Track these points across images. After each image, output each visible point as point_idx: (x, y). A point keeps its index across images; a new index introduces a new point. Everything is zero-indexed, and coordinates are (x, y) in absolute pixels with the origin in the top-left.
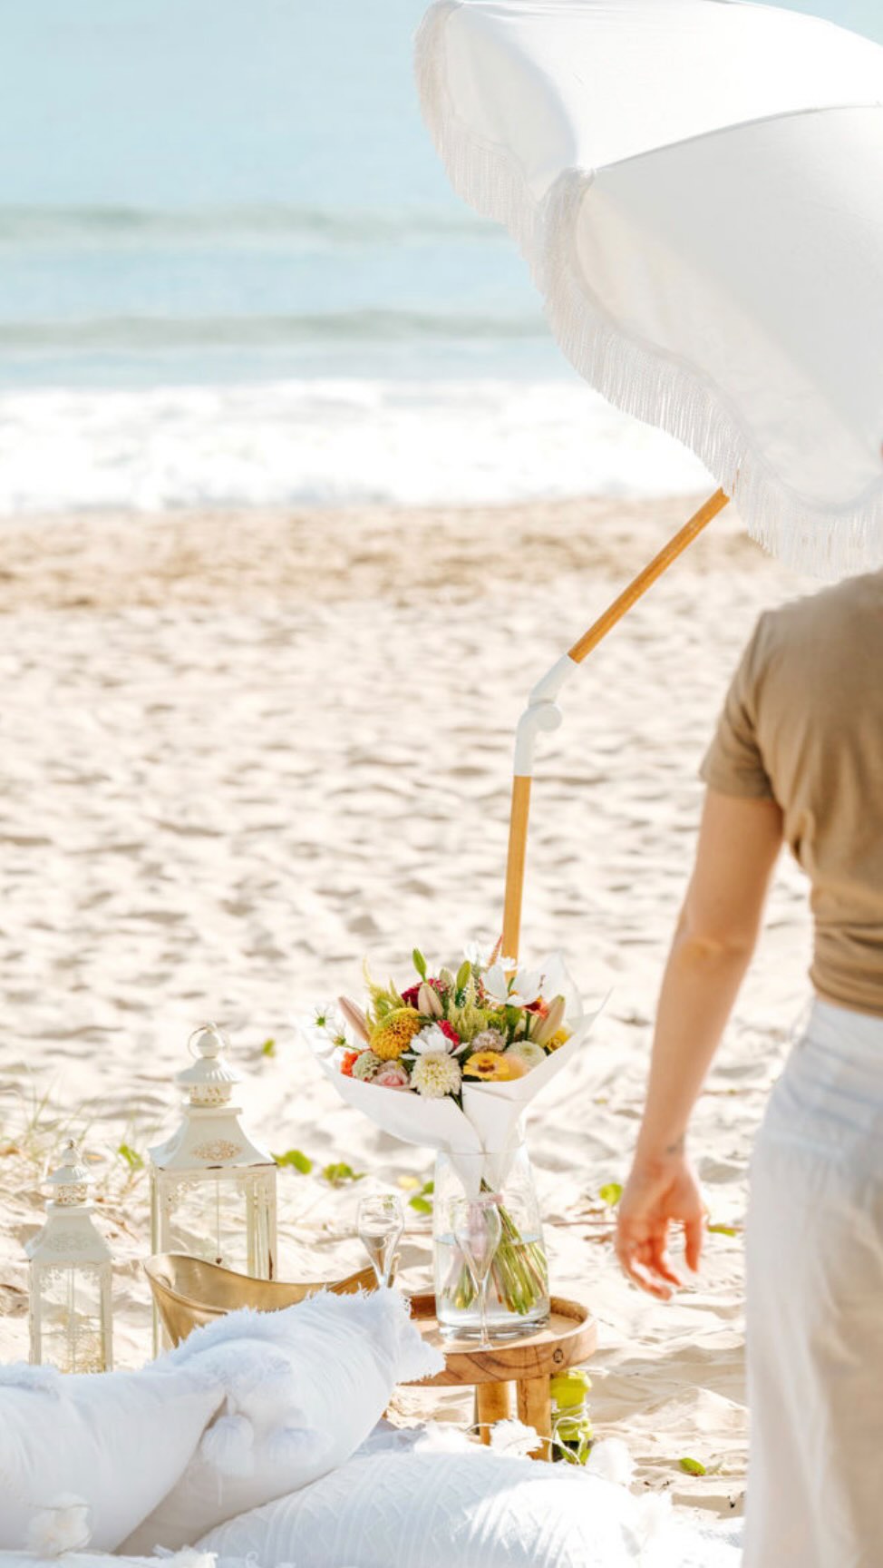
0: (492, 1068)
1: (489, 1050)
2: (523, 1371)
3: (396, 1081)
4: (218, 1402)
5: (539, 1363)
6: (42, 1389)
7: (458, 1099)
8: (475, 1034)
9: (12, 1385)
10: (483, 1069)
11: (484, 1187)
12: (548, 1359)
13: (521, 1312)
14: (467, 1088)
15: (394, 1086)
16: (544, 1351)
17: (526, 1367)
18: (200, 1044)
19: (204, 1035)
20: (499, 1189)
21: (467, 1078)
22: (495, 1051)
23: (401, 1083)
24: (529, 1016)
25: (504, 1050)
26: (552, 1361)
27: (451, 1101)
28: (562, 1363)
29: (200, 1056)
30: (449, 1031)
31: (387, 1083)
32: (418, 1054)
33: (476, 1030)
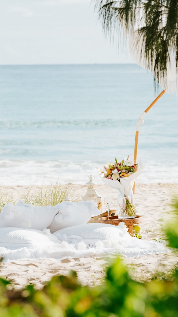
0: (124, 175)
1: (124, 173)
2: (127, 224)
3: (110, 178)
4: (57, 212)
5: (130, 223)
6: (28, 207)
7: (119, 181)
8: (122, 170)
9: (23, 206)
10: (122, 175)
11: (125, 196)
12: (132, 222)
13: (131, 216)
14: (121, 179)
15: (109, 179)
16: (131, 221)
17: (128, 223)
18: (90, 178)
19: (90, 177)
20: (128, 196)
21: (121, 177)
22: (125, 173)
23: (111, 178)
24: (132, 168)
25: (128, 173)
26: (133, 222)
27: (118, 181)
28: (135, 223)
29: (90, 180)
30: (119, 170)
31: (108, 178)
32: (112, 173)
33: (122, 169)
